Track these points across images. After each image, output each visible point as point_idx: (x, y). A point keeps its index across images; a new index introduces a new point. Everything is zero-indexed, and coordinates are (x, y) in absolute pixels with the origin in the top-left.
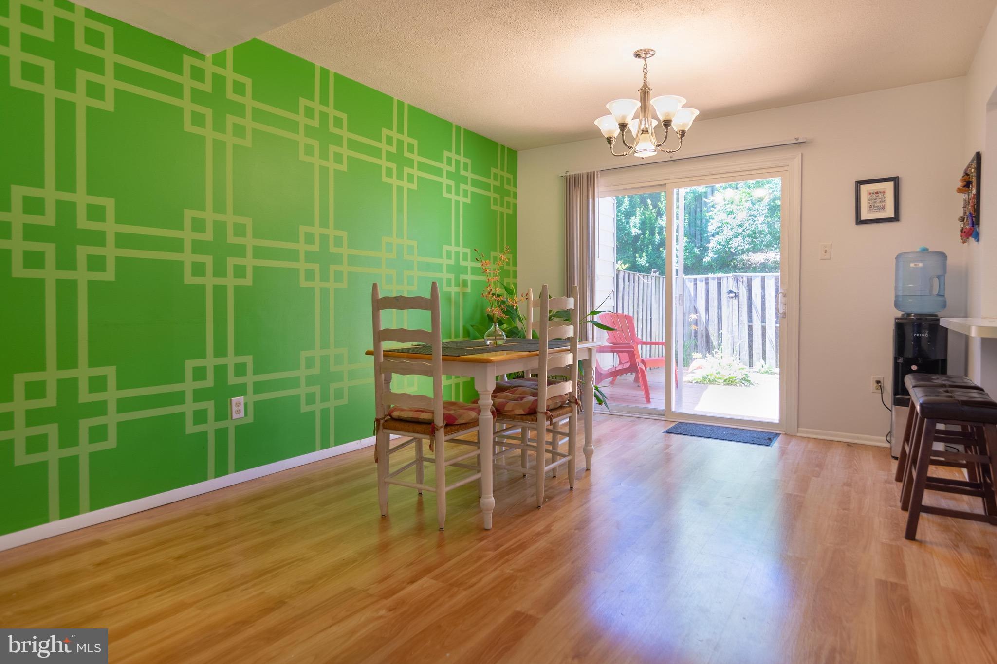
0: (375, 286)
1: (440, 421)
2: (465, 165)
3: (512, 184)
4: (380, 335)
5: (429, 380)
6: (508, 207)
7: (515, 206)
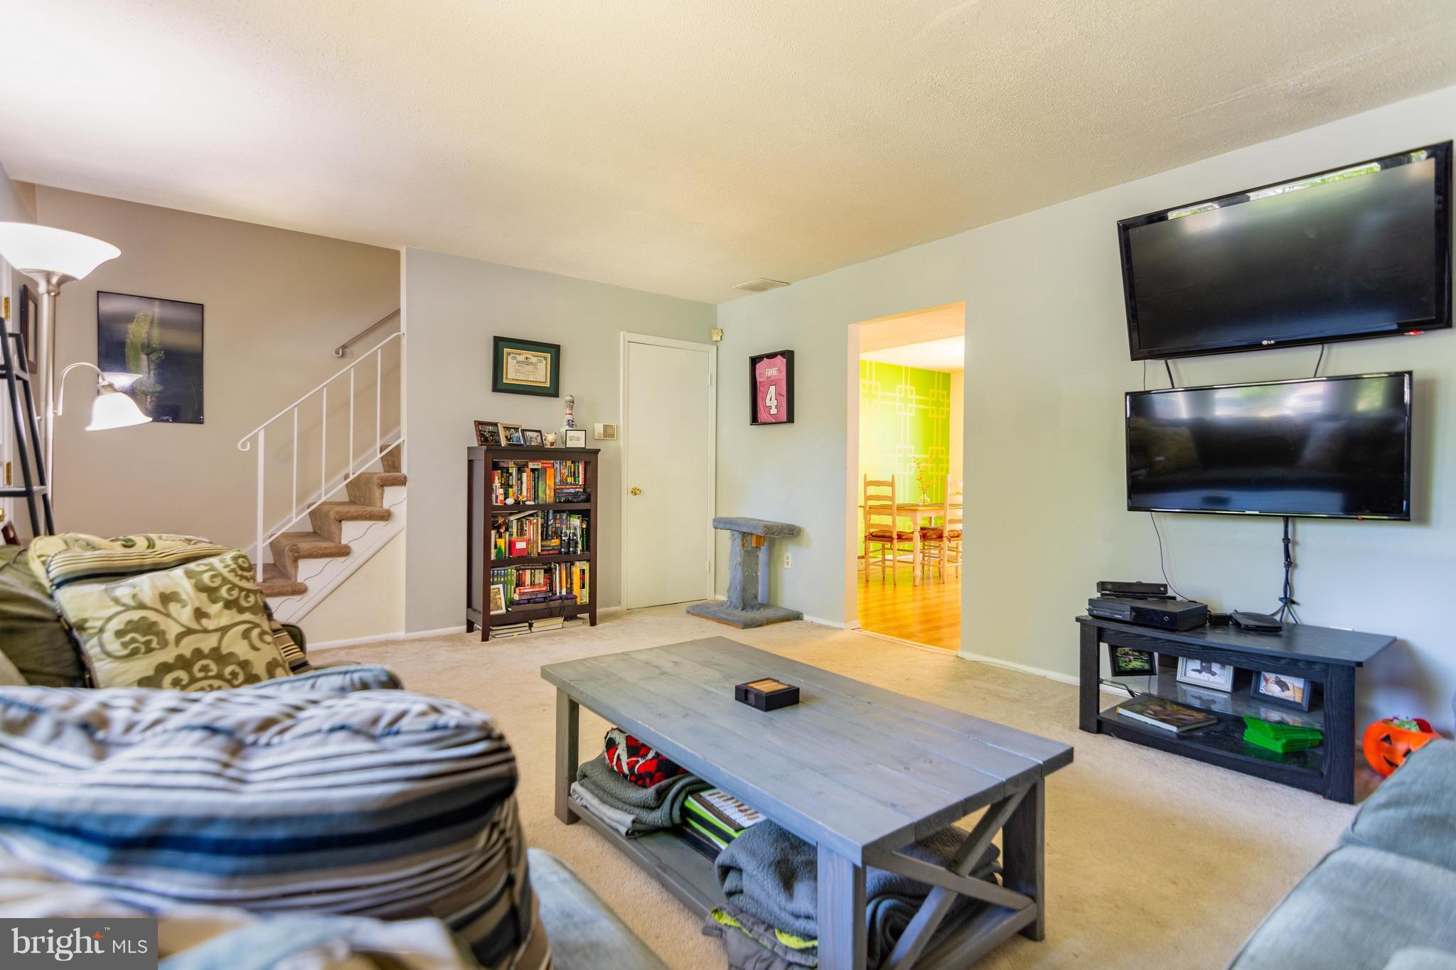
0: (865, 476)
1: (895, 536)
2: (911, 391)
3: (945, 397)
4: (868, 498)
5: (890, 518)
6: (943, 414)
7: (948, 413)
